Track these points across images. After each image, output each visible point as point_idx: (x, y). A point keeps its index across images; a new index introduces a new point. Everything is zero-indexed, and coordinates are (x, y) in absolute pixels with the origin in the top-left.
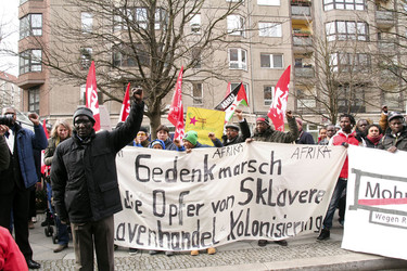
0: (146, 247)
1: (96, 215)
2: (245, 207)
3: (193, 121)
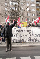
1: (9, 37)
3: (22, 24)
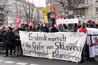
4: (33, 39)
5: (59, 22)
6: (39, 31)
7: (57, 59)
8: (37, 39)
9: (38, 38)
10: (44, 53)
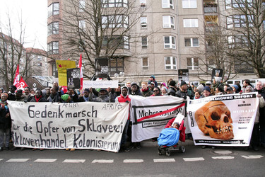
0: (35, 147)
2: (83, 133)
4: (37, 116)
5: (87, 84)
6: (48, 101)
7: (82, 148)
8: (44, 115)
9: (46, 114)
10: (58, 140)
